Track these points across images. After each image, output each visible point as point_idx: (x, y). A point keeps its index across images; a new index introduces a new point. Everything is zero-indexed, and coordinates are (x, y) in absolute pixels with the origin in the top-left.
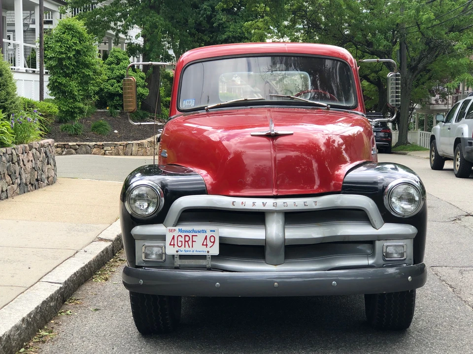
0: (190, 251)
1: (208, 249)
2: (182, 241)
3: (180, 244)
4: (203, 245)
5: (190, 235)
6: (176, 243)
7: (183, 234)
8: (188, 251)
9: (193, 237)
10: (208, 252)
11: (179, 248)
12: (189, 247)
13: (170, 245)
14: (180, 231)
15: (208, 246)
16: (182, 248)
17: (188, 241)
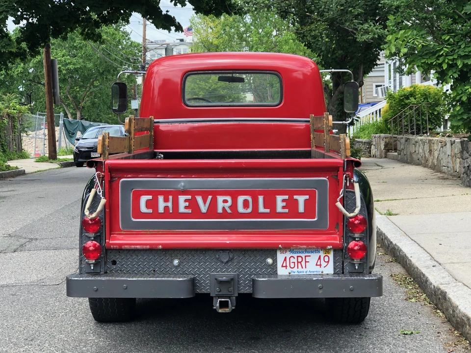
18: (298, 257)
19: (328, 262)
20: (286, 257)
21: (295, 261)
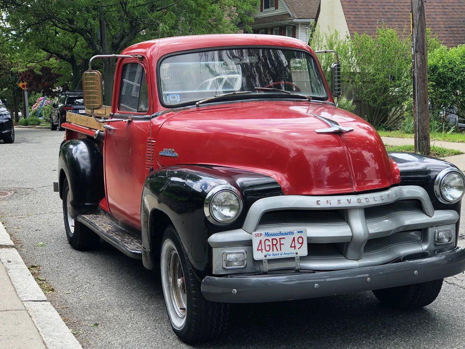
0: (278, 254)
1: (297, 250)
2: (269, 245)
3: (268, 248)
4: (291, 247)
5: (278, 238)
6: (263, 248)
7: (270, 238)
8: (276, 255)
9: (281, 240)
10: (297, 254)
11: (268, 253)
12: (277, 250)
13: (258, 250)
14: (267, 234)
15: (297, 248)
16: (271, 252)
17: (275, 245)
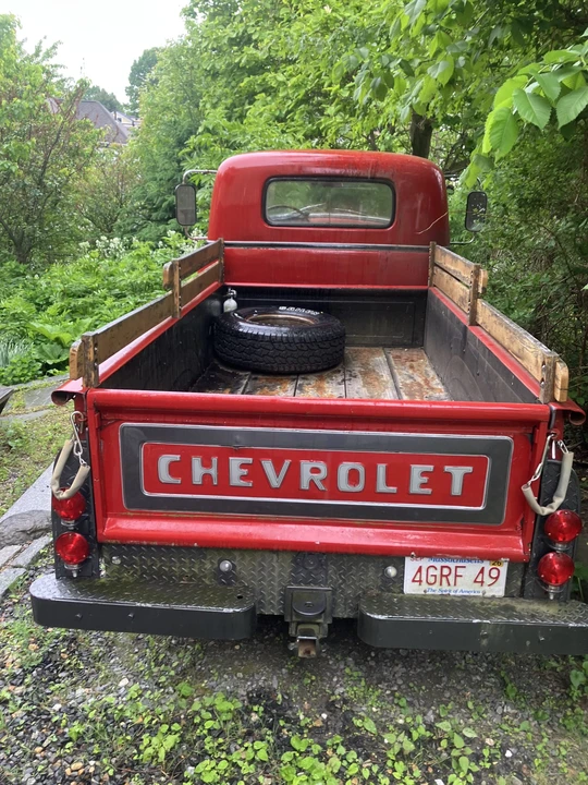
18: (442, 567)
19: (497, 578)
20: (420, 567)
21: (438, 573)
